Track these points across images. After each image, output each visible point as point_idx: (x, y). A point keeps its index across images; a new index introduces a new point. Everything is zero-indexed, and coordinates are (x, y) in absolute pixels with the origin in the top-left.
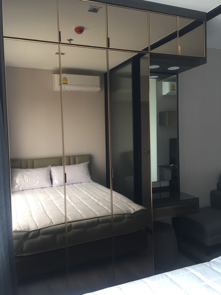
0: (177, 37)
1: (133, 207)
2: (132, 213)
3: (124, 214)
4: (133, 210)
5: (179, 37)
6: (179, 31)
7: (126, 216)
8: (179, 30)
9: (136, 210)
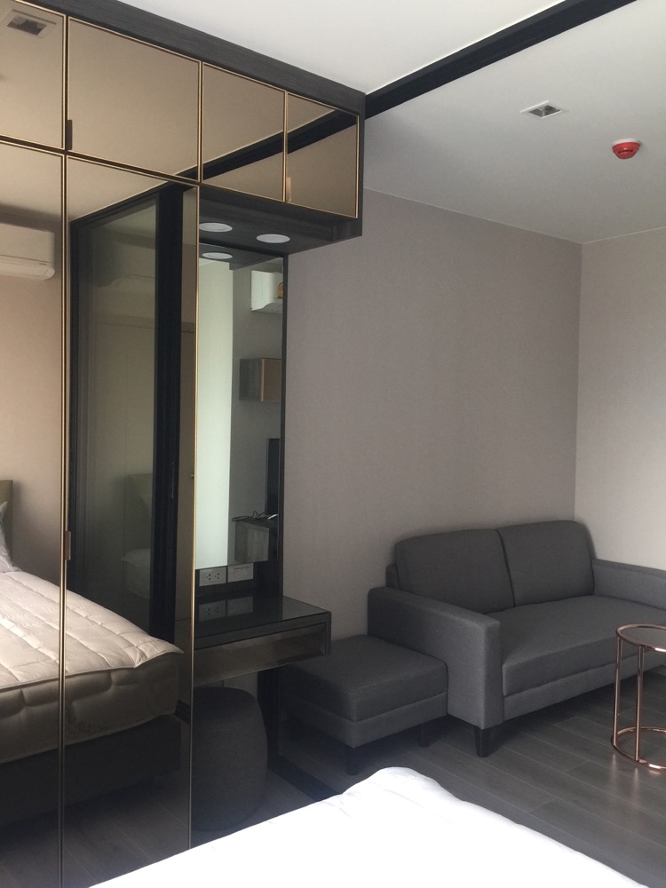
0: (282, 150)
1: (141, 648)
2: (137, 665)
3: (109, 672)
4: (138, 656)
5: (289, 152)
6: (289, 134)
7: (114, 676)
8: (287, 131)
9: (149, 656)
